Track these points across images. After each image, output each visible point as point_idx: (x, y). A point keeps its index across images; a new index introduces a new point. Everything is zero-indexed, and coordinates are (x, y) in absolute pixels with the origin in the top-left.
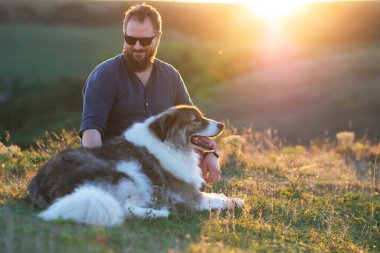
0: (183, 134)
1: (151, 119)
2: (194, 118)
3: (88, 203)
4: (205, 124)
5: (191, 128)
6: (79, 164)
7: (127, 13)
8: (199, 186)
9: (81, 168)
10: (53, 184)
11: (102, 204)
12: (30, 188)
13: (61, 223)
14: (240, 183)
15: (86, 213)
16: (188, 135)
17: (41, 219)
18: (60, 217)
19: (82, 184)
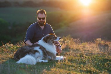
0: (51, 41)
1: (43, 38)
2: (53, 37)
3: (28, 59)
4: (56, 38)
5: (53, 39)
6: (25, 50)
7: (37, 12)
8: (55, 54)
9: (26, 51)
10: (20, 55)
11: (31, 59)
12: (14, 56)
13: (21, 64)
14: (68, 53)
15: (27, 61)
16: (52, 41)
17: (17, 63)
18: (21, 63)
19: (26, 55)
